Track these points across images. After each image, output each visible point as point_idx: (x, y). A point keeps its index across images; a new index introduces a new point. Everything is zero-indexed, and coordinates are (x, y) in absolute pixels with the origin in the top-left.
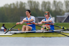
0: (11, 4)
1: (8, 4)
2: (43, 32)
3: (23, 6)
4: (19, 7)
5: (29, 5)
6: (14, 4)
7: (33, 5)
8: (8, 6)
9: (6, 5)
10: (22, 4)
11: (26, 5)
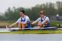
0: (42, 5)
1: (39, 5)
2: (40, 29)
3: (52, 6)
4: (48, 7)
5: (57, 6)
6: (44, 5)
7: (61, 6)
8: (39, 7)
9: (37, 5)
10: (51, 4)
11: (55, 5)
